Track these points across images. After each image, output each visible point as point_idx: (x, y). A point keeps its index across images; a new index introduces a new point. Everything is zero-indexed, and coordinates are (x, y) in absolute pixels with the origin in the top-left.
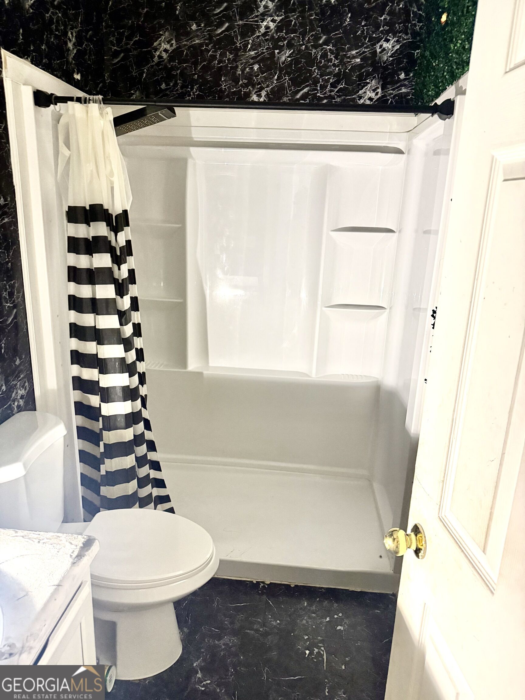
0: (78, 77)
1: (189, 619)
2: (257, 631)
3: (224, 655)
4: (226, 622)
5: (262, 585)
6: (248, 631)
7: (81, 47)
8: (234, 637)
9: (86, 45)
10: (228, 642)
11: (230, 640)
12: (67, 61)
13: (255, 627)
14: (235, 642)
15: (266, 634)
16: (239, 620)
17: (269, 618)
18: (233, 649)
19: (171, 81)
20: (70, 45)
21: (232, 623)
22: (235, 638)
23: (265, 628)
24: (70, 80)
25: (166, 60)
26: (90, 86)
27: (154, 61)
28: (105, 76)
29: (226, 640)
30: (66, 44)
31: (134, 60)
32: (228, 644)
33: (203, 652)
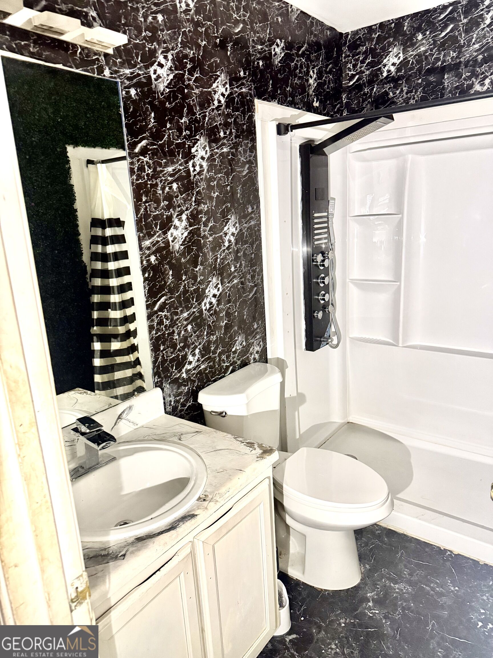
0: (316, 104)
1: (372, 559)
2: (433, 589)
3: (396, 597)
4: (405, 572)
5: (449, 553)
6: (424, 586)
7: (321, 79)
8: (409, 586)
9: (326, 77)
10: (402, 588)
11: (405, 588)
12: (308, 94)
13: (432, 585)
14: (409, 591)
15: (441, 595)
16: (417, 574)
17: (448, 582)
18: (406, 596)
19: (397, 90)
20: (311, 81)
21: (411, 574)
22: (411, 587)
23: (441, 589)
24: (310, 108)
25: (394, 73)
26: (328, 109)
27: (383, 76)
28: (342, 97)
29: (401, 586)
30: (307, 81)
31: (366, 79)
32: (402, 590)
33: (378, 588)
